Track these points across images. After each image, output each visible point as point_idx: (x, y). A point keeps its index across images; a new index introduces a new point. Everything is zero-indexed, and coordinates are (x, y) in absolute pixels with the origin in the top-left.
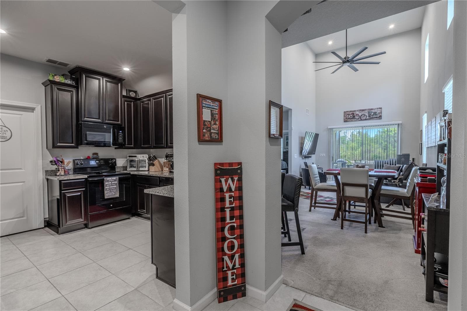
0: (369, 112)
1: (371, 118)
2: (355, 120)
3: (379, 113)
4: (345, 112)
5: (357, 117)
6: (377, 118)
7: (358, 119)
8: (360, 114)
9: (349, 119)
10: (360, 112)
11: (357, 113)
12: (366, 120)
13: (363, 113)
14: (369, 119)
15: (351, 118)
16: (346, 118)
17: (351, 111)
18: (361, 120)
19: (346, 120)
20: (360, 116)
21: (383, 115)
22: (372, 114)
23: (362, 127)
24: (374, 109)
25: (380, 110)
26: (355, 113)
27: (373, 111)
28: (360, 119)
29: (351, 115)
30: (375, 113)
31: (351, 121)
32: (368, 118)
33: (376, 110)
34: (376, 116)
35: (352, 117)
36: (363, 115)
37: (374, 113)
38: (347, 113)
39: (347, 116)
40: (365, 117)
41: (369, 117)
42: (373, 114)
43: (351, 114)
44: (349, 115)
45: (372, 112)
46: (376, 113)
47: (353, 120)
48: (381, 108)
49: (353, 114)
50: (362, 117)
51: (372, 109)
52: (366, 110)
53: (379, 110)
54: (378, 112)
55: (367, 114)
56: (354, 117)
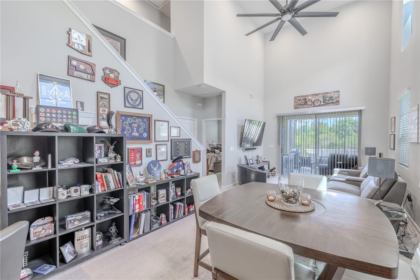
0: (324, 96)
1: (325, 104)
2: (308, 106)
3: (336, 98)
4: (295, 97)
5: (310, 103)
6: (334, 103)
7: (311, 105)
8: (313, 100)
9: (301, 106)
10: (313, 97)
11: (310, 98)
12: (320, 106)
13: (316, 98)
14: (324, 104)
15: (303, 105)
16: (297, 105)
17: (302, 96)
18: (315, 106)
19: (297, 106)
20: (313, 102)
21: (341, 100)
22: (327, 99)
23: (315, 114)
24: (330, 93)
25: (338, 93)
26: (307, 99)
27: (329, 95)
28: (313, 105)
29: (303, 101)
30: (331, 98)
31: (302, 107)
32: (322, 103)
33: (332, 94)
34: (333, 101)
35: (303, 103)
36: (317, 101)
37: (329, 97)
38: (298, 99)
39: (298, 102)
40: (319, 102)
41: (324, 103)
42: (329, 99)
43: (303, 99)
44: (300, 100)
45: (327, 96)
46: (333, 97)
47: (305, 106)
48: (338, 92)
49: (305, 99)
50: (315, 102)
51: (327, 93)
52: (320, 95)
53: (336, 93)
54: (335, 96)
55: (321, 99)
56: (306, 102)
